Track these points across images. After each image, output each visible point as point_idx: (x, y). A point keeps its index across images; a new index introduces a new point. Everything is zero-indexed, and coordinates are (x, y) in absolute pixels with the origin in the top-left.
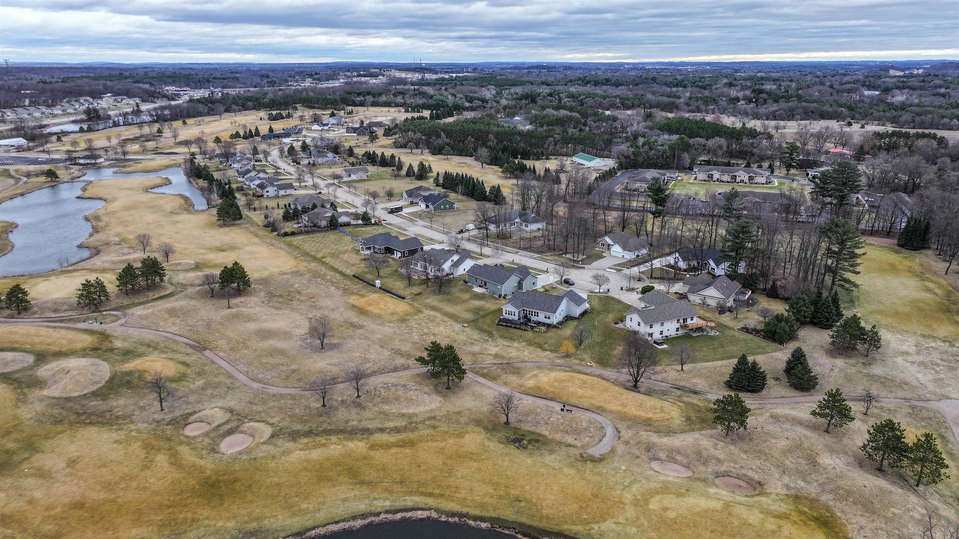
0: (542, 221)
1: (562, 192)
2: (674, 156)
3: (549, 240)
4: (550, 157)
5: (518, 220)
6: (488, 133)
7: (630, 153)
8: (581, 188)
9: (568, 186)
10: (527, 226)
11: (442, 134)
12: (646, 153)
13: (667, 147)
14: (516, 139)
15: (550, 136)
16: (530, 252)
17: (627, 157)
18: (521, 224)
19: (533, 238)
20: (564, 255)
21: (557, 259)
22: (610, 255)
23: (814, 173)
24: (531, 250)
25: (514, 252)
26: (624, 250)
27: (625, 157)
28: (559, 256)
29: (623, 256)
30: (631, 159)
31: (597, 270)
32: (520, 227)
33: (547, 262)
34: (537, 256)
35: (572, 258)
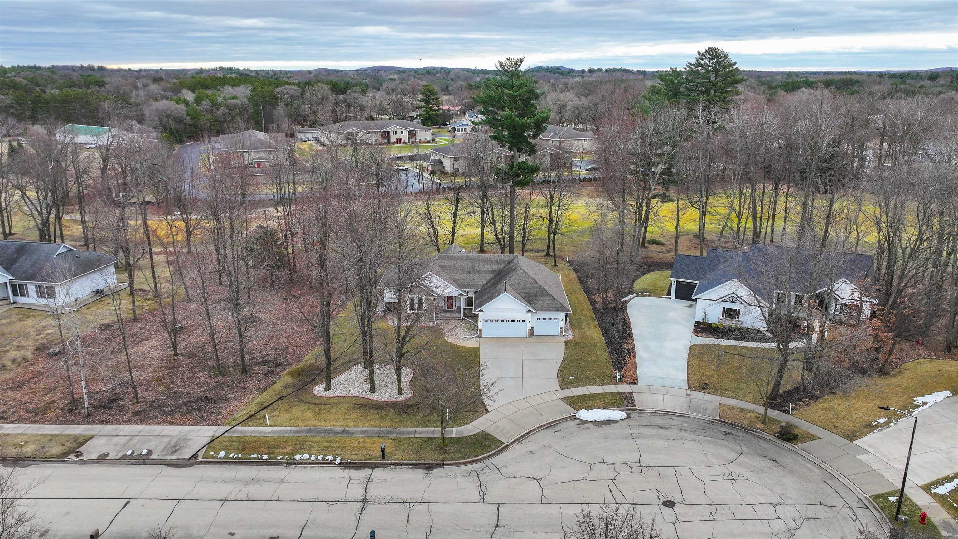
12: (208, 111)
17: (180, 120)
18: (18, 290)
19: (102, 336)
20: (319, 390)
21: (312, 422)
22: (479, 337)
23: (460, 128)
24: (138, 402)
25: (56, 450)
26: (537, 310)
27: (174, 120)
28: (300, 400)
29: (531, 331)
30: (185, 123)
31: (551, 431)
32: (14, 303)
33: (291, 463)
34: (208, 440)
35: (370, 396)
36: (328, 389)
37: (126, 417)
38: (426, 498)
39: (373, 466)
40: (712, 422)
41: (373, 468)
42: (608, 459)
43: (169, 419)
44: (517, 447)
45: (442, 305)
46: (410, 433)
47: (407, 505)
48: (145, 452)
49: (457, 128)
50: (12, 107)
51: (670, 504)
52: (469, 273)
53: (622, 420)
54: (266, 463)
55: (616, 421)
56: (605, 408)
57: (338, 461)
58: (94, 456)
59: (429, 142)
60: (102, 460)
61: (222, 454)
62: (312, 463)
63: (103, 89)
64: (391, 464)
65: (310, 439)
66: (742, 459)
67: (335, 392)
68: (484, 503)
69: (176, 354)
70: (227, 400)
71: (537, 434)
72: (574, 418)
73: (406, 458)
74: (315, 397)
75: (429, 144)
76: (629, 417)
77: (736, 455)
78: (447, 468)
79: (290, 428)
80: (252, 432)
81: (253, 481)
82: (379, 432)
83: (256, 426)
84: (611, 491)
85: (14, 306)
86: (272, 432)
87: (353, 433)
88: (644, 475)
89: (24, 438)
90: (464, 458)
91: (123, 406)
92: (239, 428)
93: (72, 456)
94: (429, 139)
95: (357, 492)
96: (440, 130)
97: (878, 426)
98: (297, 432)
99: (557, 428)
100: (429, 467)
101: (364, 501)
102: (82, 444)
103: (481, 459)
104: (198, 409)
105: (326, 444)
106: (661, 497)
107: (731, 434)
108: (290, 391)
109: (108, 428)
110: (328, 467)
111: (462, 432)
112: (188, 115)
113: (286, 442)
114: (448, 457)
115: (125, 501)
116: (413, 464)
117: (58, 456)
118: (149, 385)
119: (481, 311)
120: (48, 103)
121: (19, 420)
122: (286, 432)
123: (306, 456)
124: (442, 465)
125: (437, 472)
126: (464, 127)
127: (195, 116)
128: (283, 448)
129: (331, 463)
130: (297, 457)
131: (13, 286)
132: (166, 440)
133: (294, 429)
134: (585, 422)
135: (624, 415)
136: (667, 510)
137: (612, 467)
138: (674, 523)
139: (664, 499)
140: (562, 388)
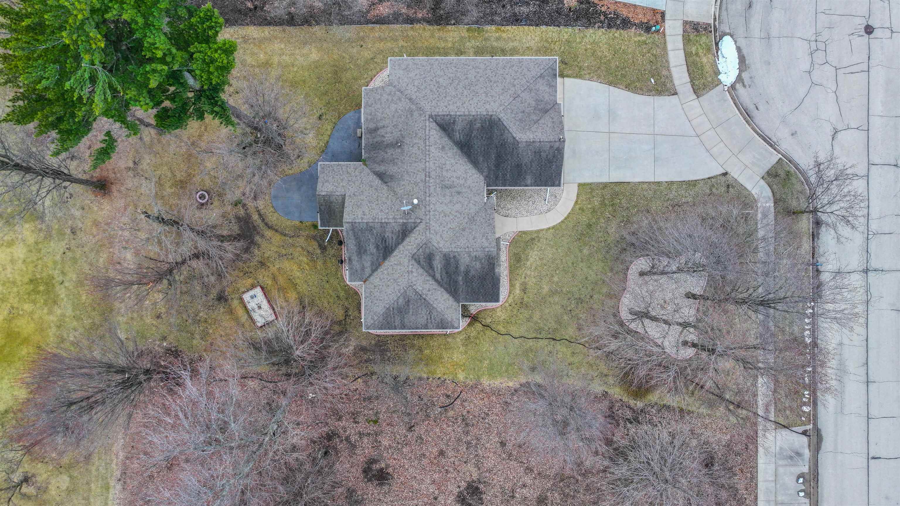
31: (756, 113)
33: (815, 344)
39: (817, 273)
41: (820, 272)
42: (806, 66)
44: (783, 147)
47: (870, 237)
51: (869, 30)
52: (459, 193)
53: (736, 42)
55: (739, 49)
56: (714, 56)
62: (814, 327)
64: (814, 257)
68: (868, 176)
71: (763, 127)
72: (732, 88)
76: (729, 34)
84: (852, 73)
88: (829, 41)
99: (751, 107)
100: (818, 224)
101: (866, 271)
106: (861, 34)
116: (814, 237)
123: (806, 333)
124: (816, 213)
125: (824, 217)
130: (808, 341)
134: (739, 79)
135: (727, 39)
136: (877, 33)
137: (816, 66)
138: (892, 32)
139: (863, 33)
140: (676, 94)
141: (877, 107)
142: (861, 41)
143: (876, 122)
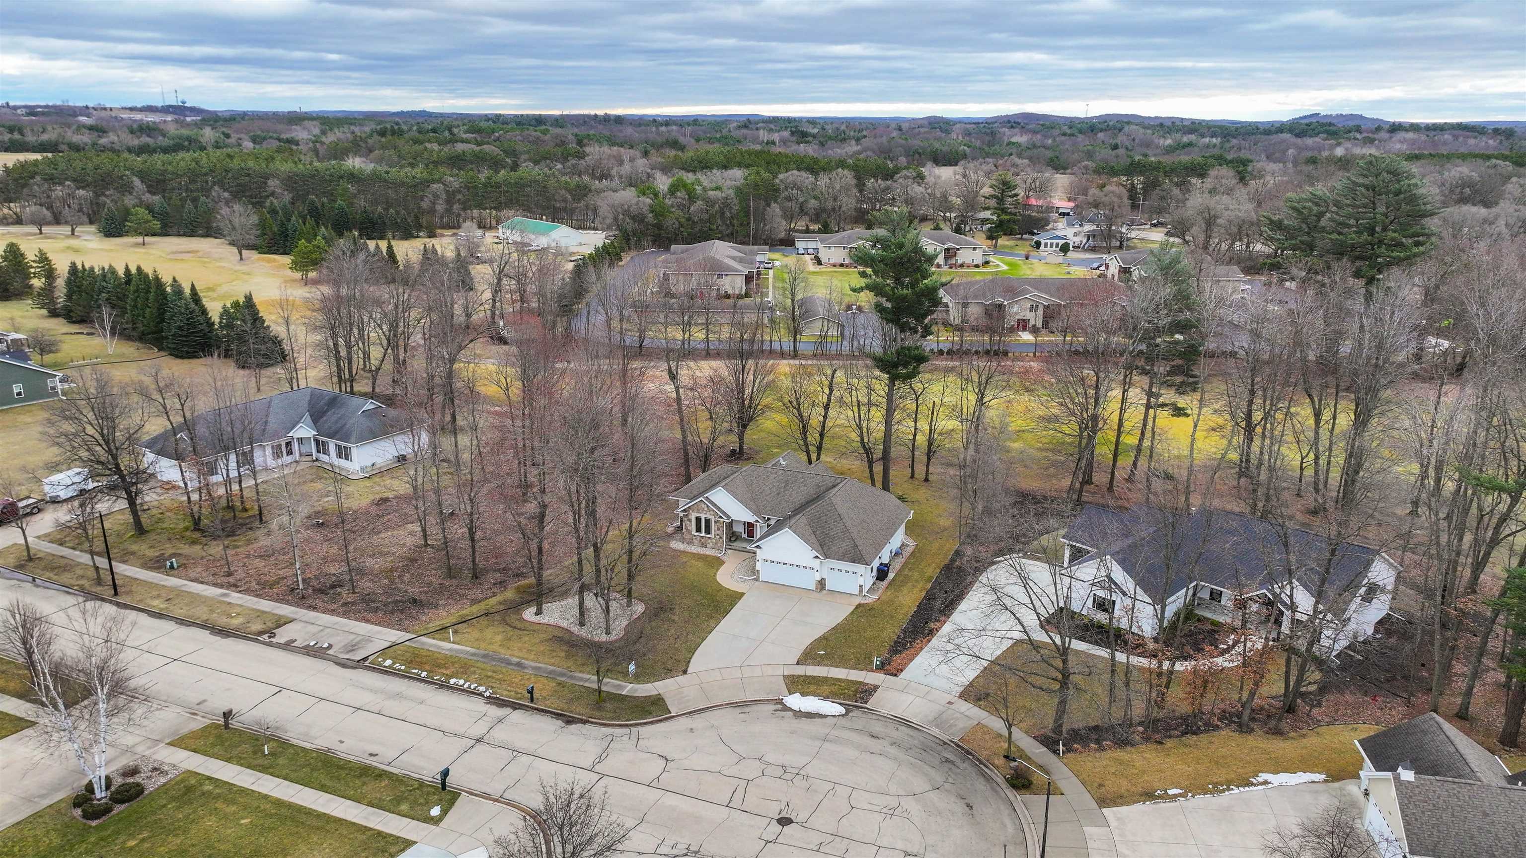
0: (409, 426)
1: (480, 315)
2: (747, 215)
3: (445, 518)
4: (439, 231)
5: (305, 431)
6: (266, 177)
7: (646, 209)
8: (540, 294)
9: (497, 290)
10: (344, 453)
11: (137, 181)
12: (681, 206)
13: (731, 192)
14: (346, 190)
15: (434, 181)
16: (348, 610)
17: (638, 218)
18: (321, 447)
19: (374, 510)
20: (529, 614)
21: (495, 647)
22: (756, 580)
23: (1049, 241)
24: (354, 593)
25: (257, 627)
26: (827, 556)
27: (633, 218)
28: (504, 622)
29: (821, 584)
30: (647, 223)
31: (739, 710)
32: (317, 460)
33: (444, 686)
34: (387, 644)
35: (575, 629)
36: (539, 612)
37: (335, 606)
38: (540, 752)
39: (515, 706)
40: (945, 743)
41: (515, 709)
42: (769, 758)
43: (369, 616)
44: (683, 720)
45: (742, 530)
46: (581, 679)
47: (515, 753)
48: (326, 645)
49: (1043, 242)
50: (460, 192)
51: (784, 821)
52: (778, 494)
53: (835, 716)
54: (422, 680)
55: (826, 716)
56: (826, 698)
57: (487, 694)
58: (282, 641)
59: (977, 266)
60: (288, 646)
61: (388, 662)
62: (464, 690)
63: (582, 161)
64: (536, 709)
65: (479, 665)
66: (933, 796)
67: (544, 619)
68: (590, 770)
69: (426, 545)
70: (436, 607)
71: (716, 712)
72: (780, 702)
73: (554, 704)
74: (522, 620)
75: (976, 270)
76: (847, 714)
77: (928, 787)
78: (587, 726)
79: (468, 649)
80: (432, 645)
81: (399, 696)
82: (551, 672)
83: (440, 640)
84: (734, 792)
85: (316, 463)
86: (450, 650)
87: (525, 668)
88: (790, 784)
89: (238, 610)
90: (613, 719)
91: (339, 594)
92: (423, 639)
93: (266, 636)
94: (979, 260)
95: (478, 730)
96: (1019, 242)
97: (1166, 797)
98: (474, 655)
99: (747, 709)
100: (570, 721)
101: (479, 740)
102: (279, 626)
103: (631, 725)
104: (402, 612)
105: (490, 674)
106: (784, 812)
107: (953, 763)
108: (503, 607)
109: (312, 614)
110: (474, 699)
111: (636, 690)
112: (652, 212)
113: (453, 663)
114: (598, 714)
115: (278, 689)
116: (557, 714)
117: (255, 634)
118: (375, 576)
119: (758, 547)
120: (500, 187)
121: (247, 591)
122: (462, 652)
123: (461, 682)
124: (585, 722)
125: (574, 727)
126: (1055, 241)
127: (659, 212)
128: (447, 668)
129: (481, 695)
130: (452, 681)
131: (317, 442)
132: (352, 637)
133: (473, 650)
134: (786, 709)
135: (842, 710)
136: (776, 828)
137: (764, 766)
138: (767, 842)
139: (784, 814)
140: (798, 663)
141: (671, 800)
142: (774, 811)
143: (656, 794)
